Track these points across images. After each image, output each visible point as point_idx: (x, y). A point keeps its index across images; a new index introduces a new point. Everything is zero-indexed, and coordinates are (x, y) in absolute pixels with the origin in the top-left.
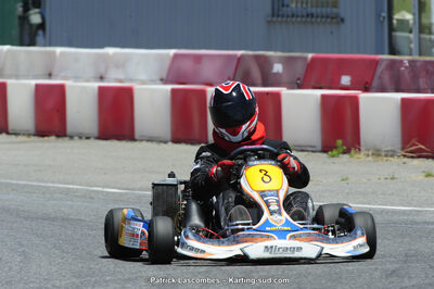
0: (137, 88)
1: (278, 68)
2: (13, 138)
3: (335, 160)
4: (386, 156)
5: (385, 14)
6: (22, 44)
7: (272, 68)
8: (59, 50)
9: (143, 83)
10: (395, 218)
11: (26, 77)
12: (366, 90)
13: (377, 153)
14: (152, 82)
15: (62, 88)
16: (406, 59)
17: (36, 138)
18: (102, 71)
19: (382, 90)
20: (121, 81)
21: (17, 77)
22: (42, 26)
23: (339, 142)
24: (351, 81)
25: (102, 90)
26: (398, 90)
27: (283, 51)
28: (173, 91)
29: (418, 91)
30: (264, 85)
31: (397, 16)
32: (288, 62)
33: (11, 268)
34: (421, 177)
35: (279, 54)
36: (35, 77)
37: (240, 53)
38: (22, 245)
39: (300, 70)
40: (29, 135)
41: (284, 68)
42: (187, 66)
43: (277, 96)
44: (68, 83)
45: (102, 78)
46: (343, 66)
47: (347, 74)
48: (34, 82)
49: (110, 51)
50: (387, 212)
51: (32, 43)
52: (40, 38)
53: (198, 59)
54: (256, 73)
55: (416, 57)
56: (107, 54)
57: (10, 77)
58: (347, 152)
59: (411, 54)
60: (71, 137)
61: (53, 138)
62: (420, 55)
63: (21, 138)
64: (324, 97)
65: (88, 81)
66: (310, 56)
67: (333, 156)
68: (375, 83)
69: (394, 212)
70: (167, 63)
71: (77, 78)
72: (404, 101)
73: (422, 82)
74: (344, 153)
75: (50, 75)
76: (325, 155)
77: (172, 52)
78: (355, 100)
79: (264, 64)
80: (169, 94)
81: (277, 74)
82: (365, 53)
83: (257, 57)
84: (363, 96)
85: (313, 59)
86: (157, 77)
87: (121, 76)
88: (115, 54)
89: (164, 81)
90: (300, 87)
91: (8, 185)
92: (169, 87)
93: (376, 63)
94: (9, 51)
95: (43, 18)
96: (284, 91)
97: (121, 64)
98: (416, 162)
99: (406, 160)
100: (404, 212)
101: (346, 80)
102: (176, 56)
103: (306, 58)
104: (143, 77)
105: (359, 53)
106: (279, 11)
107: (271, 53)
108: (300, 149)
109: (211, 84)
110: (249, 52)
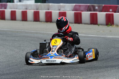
0: (67, 12)
1: (97, 8)
2: (40, 23)
3: (109, 27)
6: (43, 2)
8: (50, 4)
11: (44, 10)
12: (115, 12)
14: (70, 11)
15: (51, 12)
17: (45, 23)
20: (63, 10)
21: (41, 9)
23: (109, 23)
25: (60, 13)
28: (75, 13)
30: (94, 11)
32: (99, 6)
35: (97, 5)
36: (45, 10)
37: (89, 5)
39: (101, 8)
40: (44, 22)
42: (78, 7)
43: (96, 14)
44: (53, 11)
45: (59, 10)
46: (110, 7)
48: (45, 11)
49: (62, 4)
51: (45, 2)
53: (80, 6)
54: (92, 9)
56: (60, 5)
58: (111, 25)
60: (53, 22)
61: (49, 23)
63: (42, 23)
64: (106, 14)
66: (103, 5)
67: (108, 26)
68: (117, 11)
70: (73, 7)
75: (49, 9)
76: (106, 26)
77: (74, 4)
78: (113, 15)
79: (94, 7)
84: (115, 14)
85: (104, 6)
88: (62, 5)
89: (73, 10)
91: (39, 33)
94: (40, 5)
96: (98, 13)
97: (64, 7)
101: (111, 10)
103: (102, 6)
104: (68, 10)
105: (114, 4)
107: (95, 5)
108: (101, 25)
109: (83, 11)
110: (91, 5)
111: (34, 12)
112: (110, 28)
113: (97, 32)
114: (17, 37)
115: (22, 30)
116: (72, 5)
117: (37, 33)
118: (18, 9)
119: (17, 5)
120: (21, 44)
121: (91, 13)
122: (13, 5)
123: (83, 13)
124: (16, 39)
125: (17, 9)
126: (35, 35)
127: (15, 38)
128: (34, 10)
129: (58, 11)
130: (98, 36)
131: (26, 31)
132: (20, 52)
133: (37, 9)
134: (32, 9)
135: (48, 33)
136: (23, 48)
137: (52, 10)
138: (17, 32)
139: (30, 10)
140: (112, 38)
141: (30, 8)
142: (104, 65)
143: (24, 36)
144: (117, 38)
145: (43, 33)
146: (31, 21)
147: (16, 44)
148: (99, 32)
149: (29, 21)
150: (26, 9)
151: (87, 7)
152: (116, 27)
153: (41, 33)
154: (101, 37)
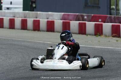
0: (55, 21)
1: (86, 17)
2: (28, 31)
4: (108, 37)
5: (109, 6)
6: (31, 11)
7: (84, 17)
8: (39, 12)
9: (56, 20)
10: (109, 50)
11: (32, 18)
12: (104, 22)
13: (106, 36)
14: (59, 20)
15: (39, 21)
16: (113, 16)
18: (48, 17)
19: (108, 22)
20: (52, 19)
21: (29, 18)
22: (35, 7)
23: (98, 33)
24: (101, 21)
25: (48, 21)
26: (111, 22)
27: (87, 14)
28: (63, 22)
29: (116, 23)
30: (83, 21)
31: (112, 7)
32: (88, 16)
33: (26, 59)
34: (115, 41)
35: (86, 14)
36: (33, 18)
37: (77, 14)
38: (29, 54)
39: (90, 18)
40: (32, 30)
41: (87, 18)
42: (66, 16)
43: (85, 23)
44: (41, 20)
45: (48, 19)
46: (99, 17)
47: (100, 19)
48: (33, 19)
49: (50, 13)
50: (108, 49)
51: (33, 11)
52: (35, 10)
53: (69, 15)
54: (81, 18)
55: (115, 16)
56: (49, 14)
57: (28, 18)
58: (100, 36)
59: (114, 15)
60: (41, 31)
61: (37, 31)
62: (116, 15)
63: (30, 31)
64: (95, 24)
65: (45, 19)
66: (92, 15)
67: (97, 36)
68: (106, 21)
69: (109, 49)
70: (62, 16)
71: (43, 19)
72: (112, 25)
73: (116, 21)
74: (99, 36)
75: (37, 18)
76: (95, 36)
77: (63, 13)
78: (102, 25)
79: (83, 16)
80: (62, 22)
81: (85, 19)
82: (104, 14)
83: (81, 15)
84: (104, 24)
85: (93, 16)
86: (60, 19)
87: (52, 18)
90: (90, 21)
91: (26, 41)
92: (62, 21)
93: (107, 17)
94: (28, 12)
95: (36, 5)
96: (87, 22)
97: (52, 15)
98: (114, 38)
99: (112, 37)
100: (111, 49)
101: (100, 20)
102: (64, 14)
104: (56, 18)
106: (86, 5)
107: (84, 14)
108: (90, 35)
109: (71, 20)
110: (80, 14)
111: (22, 20)
112: (99, 38)
113: (85, 42)
114: (4, 44)
115: (9, 38)
116: (60, 14)
117: (24, 41)
118: (6, 17)
119: (5, 12)
120: (8, 52)
121: (79, 23)
122: (1, 12)
123: (71, 22)
124: (3, 47)
125: (4, 16)
126: (23, 43)
127: (2, 45)
128: (22, 18)
129: (46, 20)
130: (86, 46)
131: (13, 39)
132: (6, 60)
133: (25, 17)
134: (20, 17)
135: (35, 41)
136: (9, 56)
137: (40, 18)
138: (5, 40)
139: (18, 18)
140: (101, 48)
141: (18, 16)
142: (92, 76)
143: (11, 44)
144: (105, 48)
145: (30, 41)
146: (18, 29)
147: (2, 51)
148: (87, 42)
149: (16, 29)
150: (14, 17)
151: (76, 16)
152: (105, 37)
153: (28, 42)
154: (89, 47)
